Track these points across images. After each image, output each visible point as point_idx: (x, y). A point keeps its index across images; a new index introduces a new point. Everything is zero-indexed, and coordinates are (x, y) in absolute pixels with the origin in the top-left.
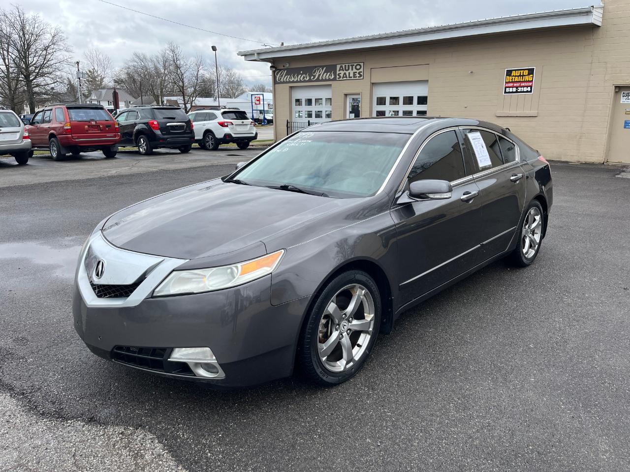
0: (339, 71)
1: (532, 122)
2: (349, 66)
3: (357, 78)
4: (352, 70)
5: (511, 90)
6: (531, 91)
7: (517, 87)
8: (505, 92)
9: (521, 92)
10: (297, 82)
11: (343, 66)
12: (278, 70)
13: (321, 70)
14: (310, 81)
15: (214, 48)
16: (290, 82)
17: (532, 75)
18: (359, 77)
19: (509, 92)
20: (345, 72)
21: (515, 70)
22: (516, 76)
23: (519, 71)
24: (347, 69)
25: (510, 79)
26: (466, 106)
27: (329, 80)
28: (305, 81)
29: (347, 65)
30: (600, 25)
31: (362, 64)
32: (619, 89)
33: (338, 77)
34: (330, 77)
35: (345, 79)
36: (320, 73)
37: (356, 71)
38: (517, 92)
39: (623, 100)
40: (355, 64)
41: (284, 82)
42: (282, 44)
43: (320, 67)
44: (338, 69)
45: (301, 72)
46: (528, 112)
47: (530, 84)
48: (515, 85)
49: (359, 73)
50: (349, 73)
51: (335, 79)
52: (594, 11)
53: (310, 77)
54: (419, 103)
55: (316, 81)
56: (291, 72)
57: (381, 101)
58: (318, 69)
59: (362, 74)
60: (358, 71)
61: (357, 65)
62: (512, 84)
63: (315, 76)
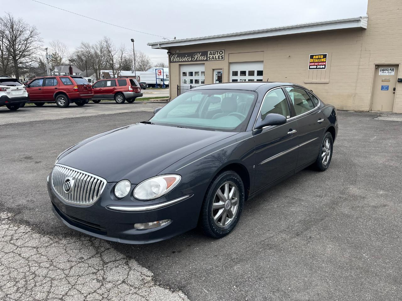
0: (209, 55)
1: (326, 87)
2: (215, 52)
3: (220, 59)
4: (217, 54)
5: (313, 67)
6: (325, 68)
7: (316, 66)
8: (310, 69)
9: (319, 68)
10: (184, 61)
11: (212, 52)
12: (172, 54)
13: (198, 54)
14: (191, 61)
15: (132, 40)
16: (179, 62)
17: (325, 58)
18: (221, 59)
19: (312, 69)
20: (213, 55)
21: (316, 55)
22: (316, 59)
23: (318, 56)
25: (312, 60)
26: (286, 77)
27: (203, 60)
28: (188, 61)
29: (214, 51)
30: (366, 28)
31: (223, 51)
32: (378, 66)
33: (208, 59)
34: (204, 59)
35: (213, 60)
36: (198, 56)
37: (220, 55)
38: (316, 68)
39: (380, 73)
40: (219, 51)
41: (176, 62)
42: (175, 38)
43: (198, 52)
44: (209, 54)
45: (186, 56)
46: (323, 81)
47: (325, 64)
48: (315, 64)
49: (222, 57)
50: (216, 56)
51: (206, 60)
52: (362, 20)
53: (192, 58)
54: (258, 75)
55: (196, 61)
56: (180, 55)
57: (235, 74)
58: (196, 54)
60: (221, 55)
61: (220, 52)
62: (313, 64)
63: (194, 58)
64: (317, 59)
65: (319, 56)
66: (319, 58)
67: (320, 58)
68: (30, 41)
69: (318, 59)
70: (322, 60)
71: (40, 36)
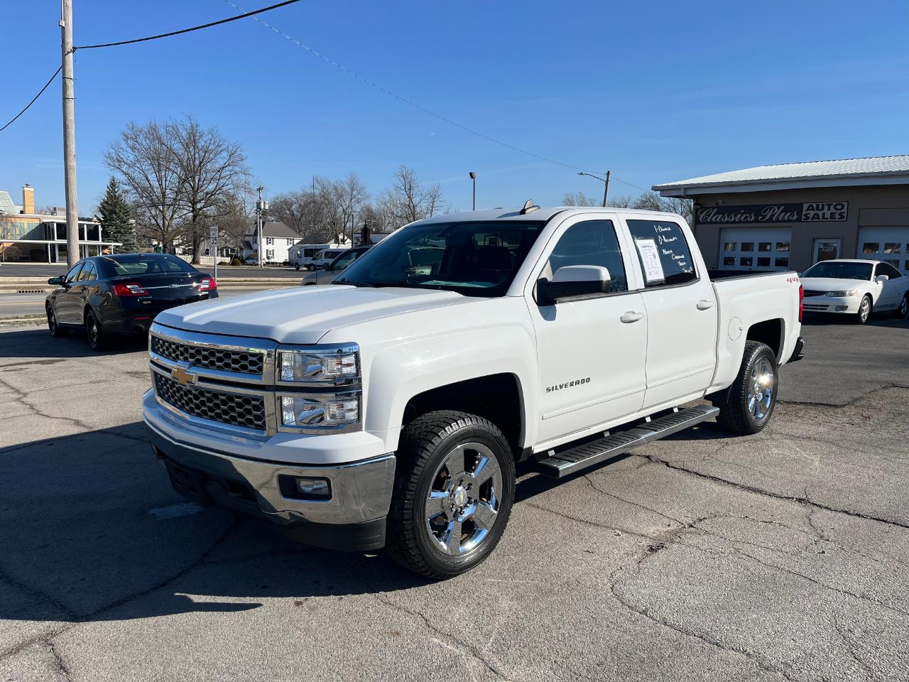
0: (807, 210)
2: (823, 205)
3: (837, 219)
4: (829, 209)
10: (734, 222)
11: (815, 205)
12: (704, 207)
13: (777, 209)
14: (756, 221)
16: (721, 222)
18: (839, 218)
20: (816, 212)
24: (820, 208)
27: (789, 221)
28: (748, 222)
29: (820, 204)
31: (846, 204)
33: (803, 217)
34: (791, 218)
35: (817, 220)
36: (775, 213)
37: (835, 211)
40: (834, 204)
41: (711, 222)
43: (775, 205)
44: (805, 208)
45: (743, 211)
49: (840, 214)
50: (824, 214)
51: (799, 220)
53: (757, 217)
55: (767, 221)
56: (726, 211)
58: (771, 209)
59: (845, 215)
60: (838, 212)
61: (837, 205)
63: (764, 217)
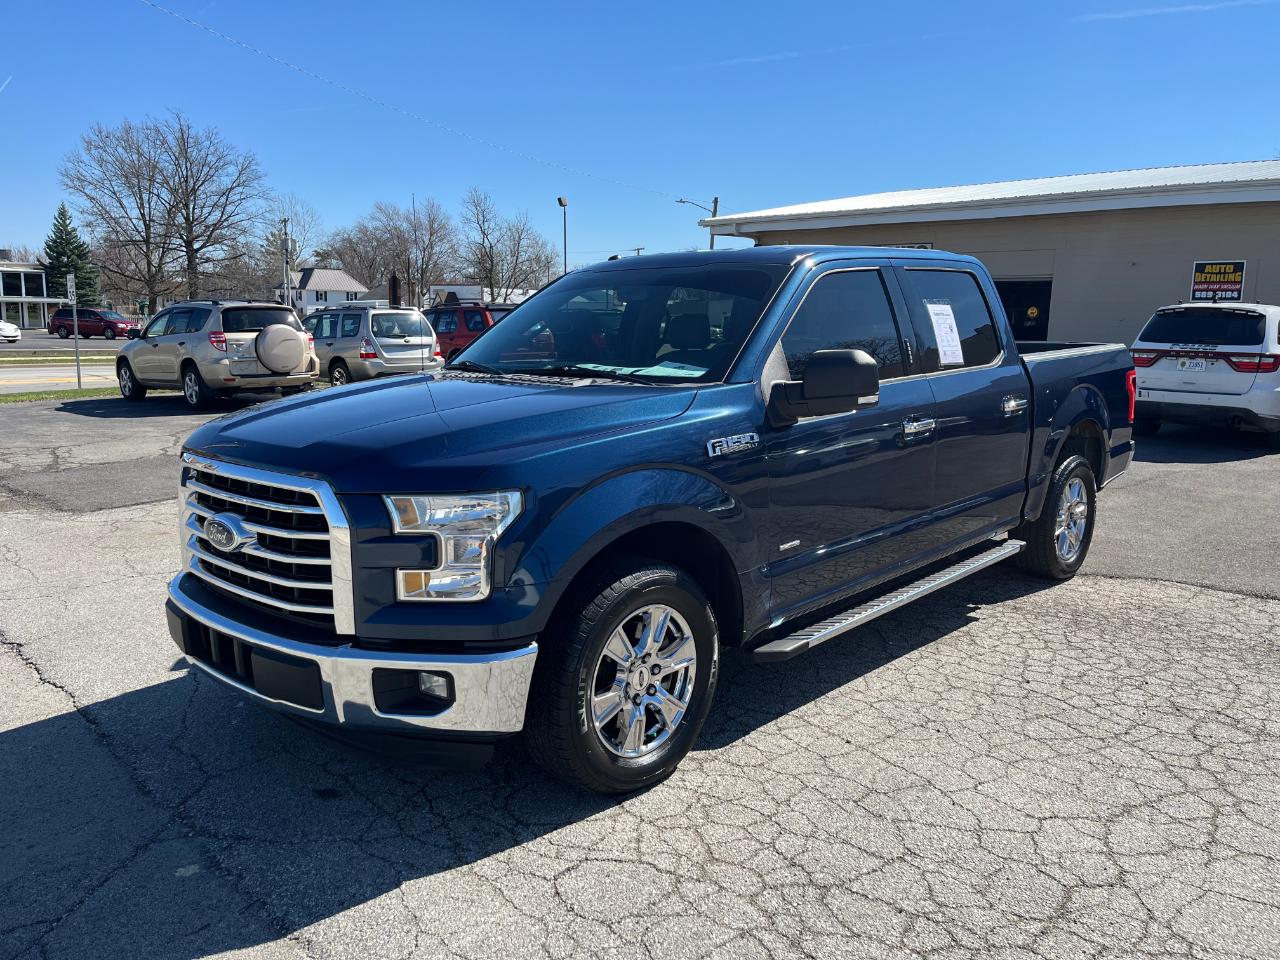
5: (1204, 294)
6: (1238, 298)
7: (1214, 291)
8: (1194, 298)
9: (1221, 299)
17: (1240, 273)
19: (1200, 299)
21: (1213, 264)
22: (1213, 273)
23: (1218, 266)
25: (1200, 277)
38: (1213, 298)
47: (1238, 287)
48: (1211, 287)
62: (1206, 286)
64: (1216, 274)
65: (1223, 267)
66: (1222, 271)
67: (1225, 273)
68: (237, 197)
69: (1220, 273)
70: (1231, 277)
71: (266, 182)
